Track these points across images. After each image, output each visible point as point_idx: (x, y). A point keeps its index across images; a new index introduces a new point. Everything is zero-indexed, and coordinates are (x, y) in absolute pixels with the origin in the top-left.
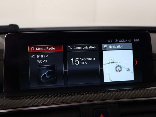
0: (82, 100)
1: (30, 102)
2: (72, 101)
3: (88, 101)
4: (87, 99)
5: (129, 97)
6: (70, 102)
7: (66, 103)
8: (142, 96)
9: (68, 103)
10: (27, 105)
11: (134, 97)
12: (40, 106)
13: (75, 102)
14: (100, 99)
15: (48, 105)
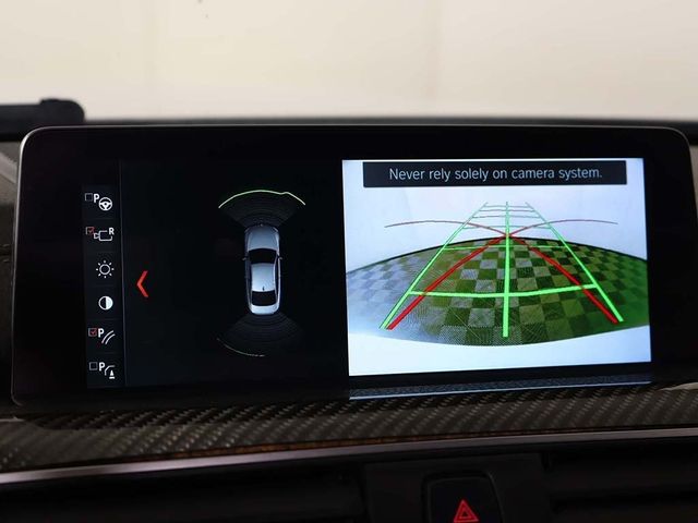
0: (372, 435)
1: (134, 437)
2: (329, 438)
3: (401, 438)
4: (397, 431)
5: (592, 424)
6: (320, 444)
7: (301, 444)
8: (648, 418)
9: (308, 445)
10: (119, 453)
11: (611, 422)
12: (180, 455)
13: (339, 442)
14: (456, 430)
15: (217, 452)
